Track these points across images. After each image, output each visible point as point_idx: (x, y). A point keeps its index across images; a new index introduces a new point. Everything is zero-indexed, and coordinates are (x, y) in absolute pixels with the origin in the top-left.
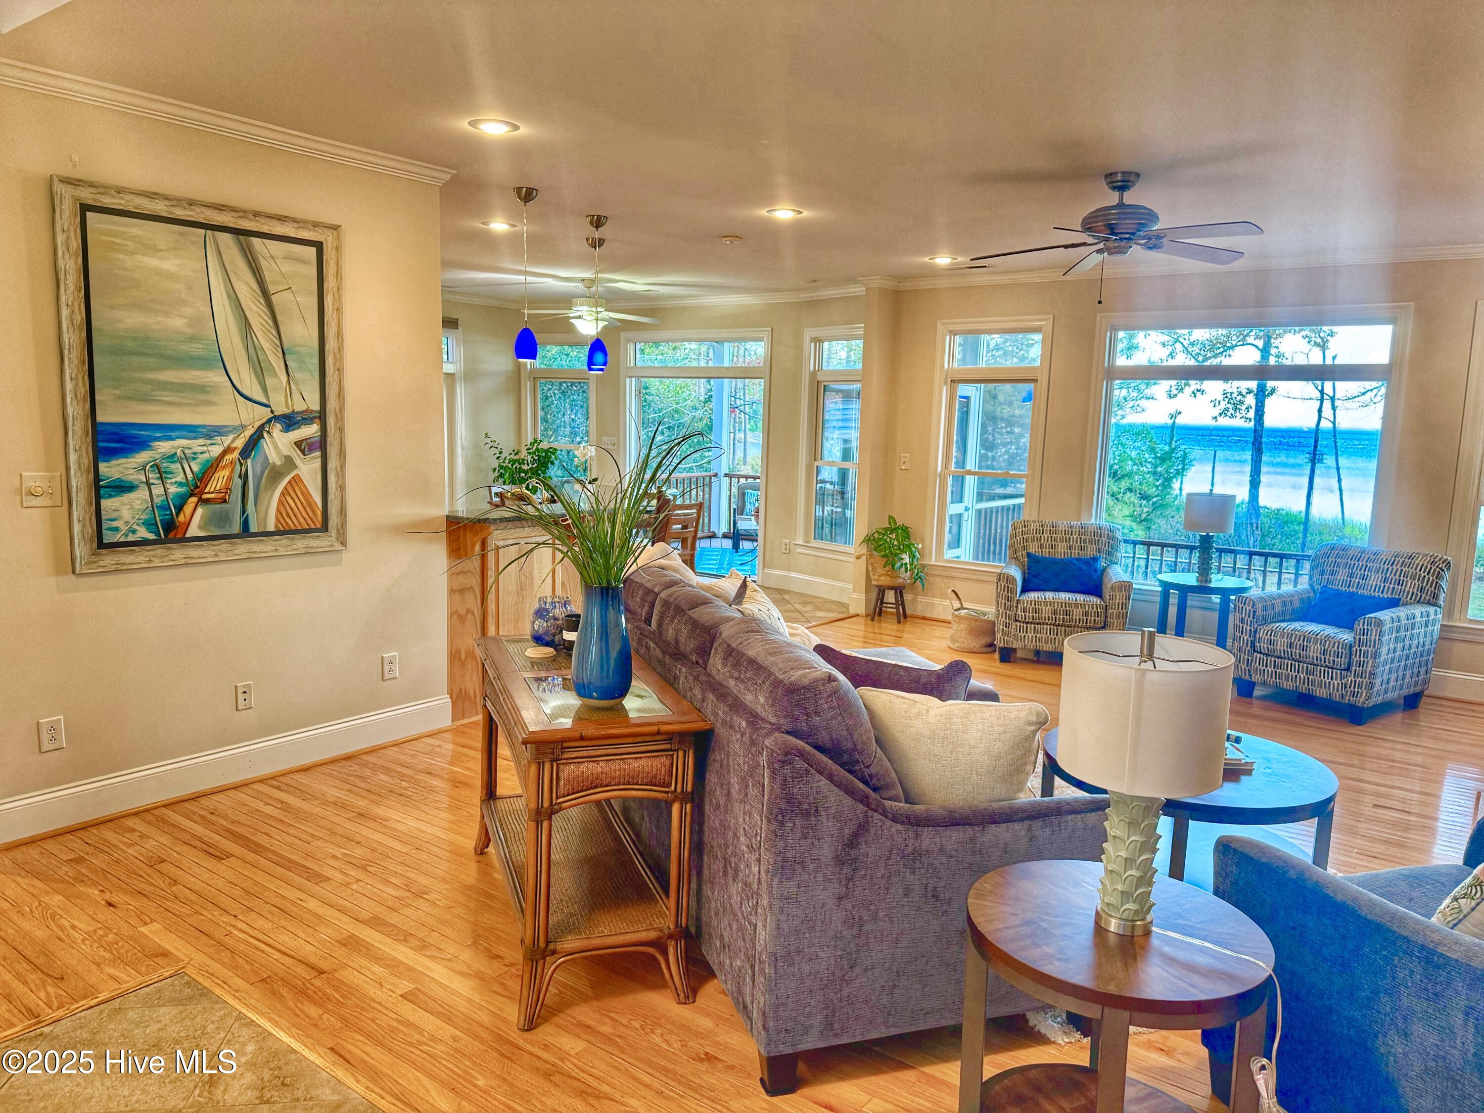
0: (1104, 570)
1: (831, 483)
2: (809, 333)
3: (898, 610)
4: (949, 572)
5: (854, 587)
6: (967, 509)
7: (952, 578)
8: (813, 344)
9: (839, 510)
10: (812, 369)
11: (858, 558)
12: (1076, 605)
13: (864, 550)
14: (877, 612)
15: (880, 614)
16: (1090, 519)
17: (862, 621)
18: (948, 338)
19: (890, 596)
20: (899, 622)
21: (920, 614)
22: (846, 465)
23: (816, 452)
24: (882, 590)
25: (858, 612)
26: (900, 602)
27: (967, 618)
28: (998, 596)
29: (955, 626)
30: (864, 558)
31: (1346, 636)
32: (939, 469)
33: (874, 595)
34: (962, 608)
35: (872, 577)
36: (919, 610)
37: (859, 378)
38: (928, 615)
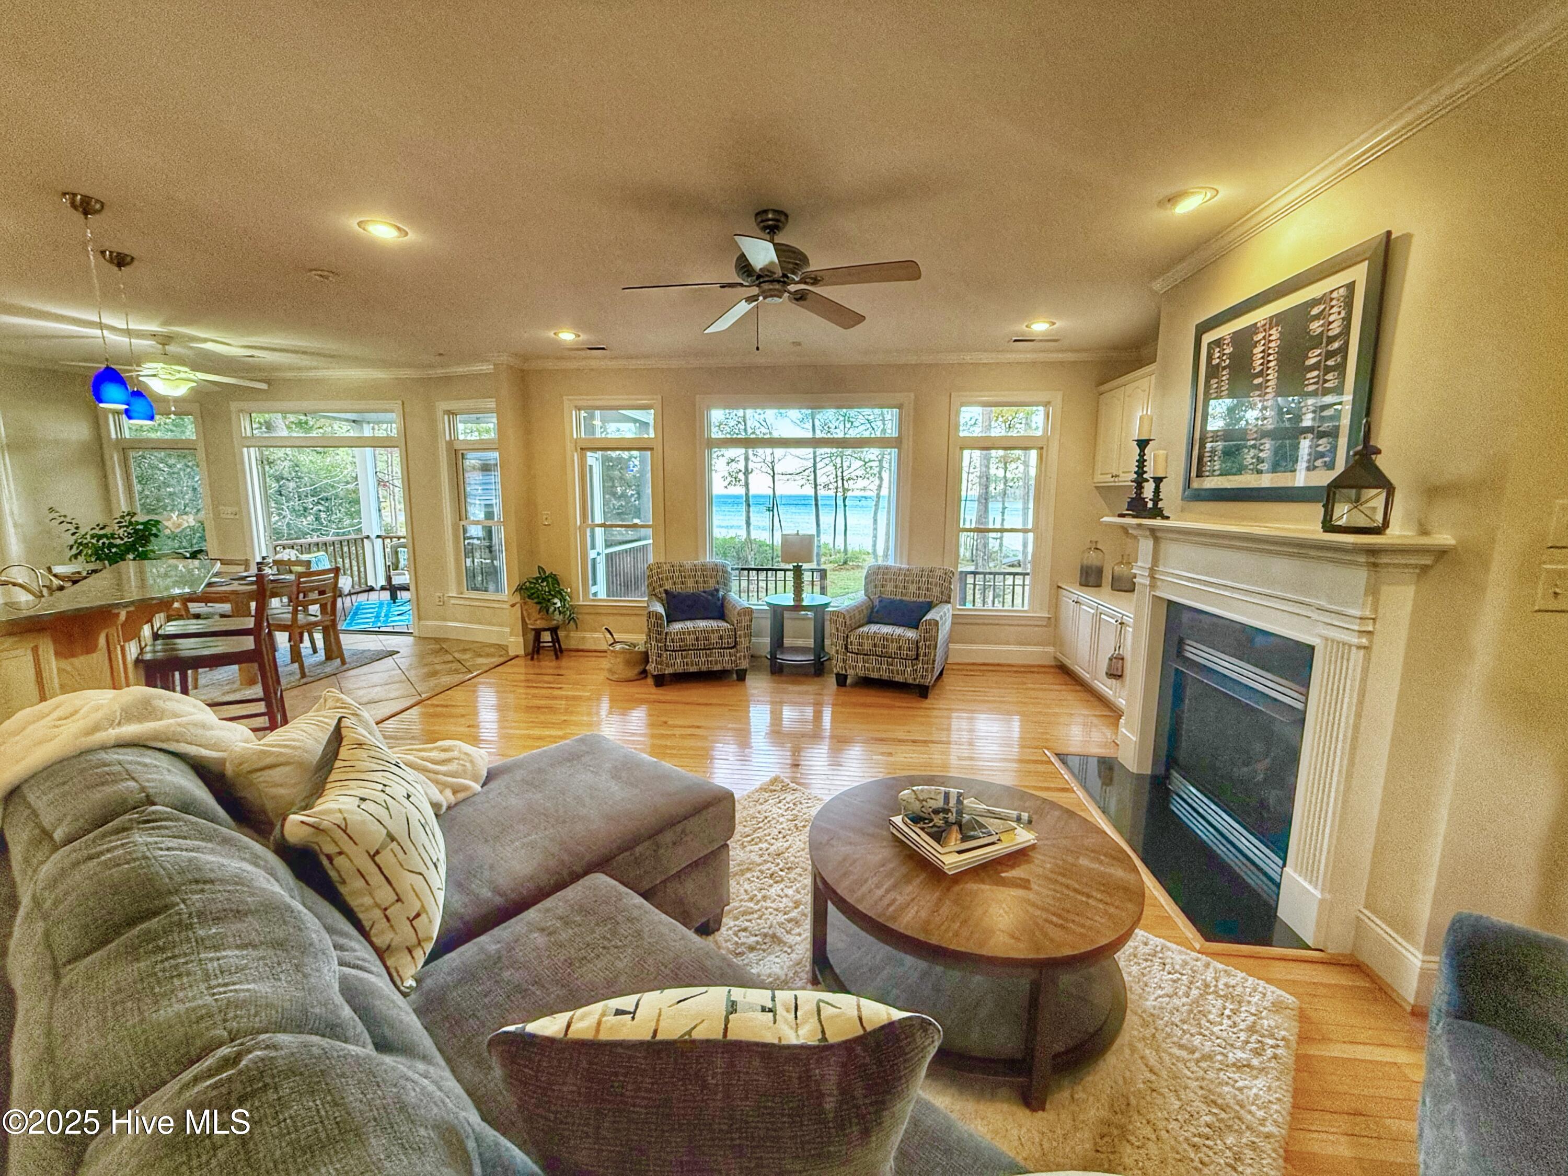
0: (724, 598)
1: (478, 539)
2: (442, 406)
3: (554, 645)
4: (596, 610)
5: (512, 630)
6: (599, 554)
7: (599, 614)
8: (446, 417)
9: (488, 561)
10: (448, 438)
11: (513, 606)
12: (712, 630)
13: (517, 598)
14: (535, 650)
15: (538, 653)
17: (522, 662)
18: (574, 412)
19: (546, 637)
20: (557, 658)
21: (574, 648)
22: (489, 523)
23: (461, 513)
24: (538, 633)
25: (517, 654)
26: (556, 640)
27: (623, 652)
28: (650, 631)
29: (611, 659)
30: (518, 605)
32: (578, 523)
33: (531, 636)
34: (615, 642)
35: (528, 622)
36: (573, 644)
37: (496, 446)
38: (581, 647)
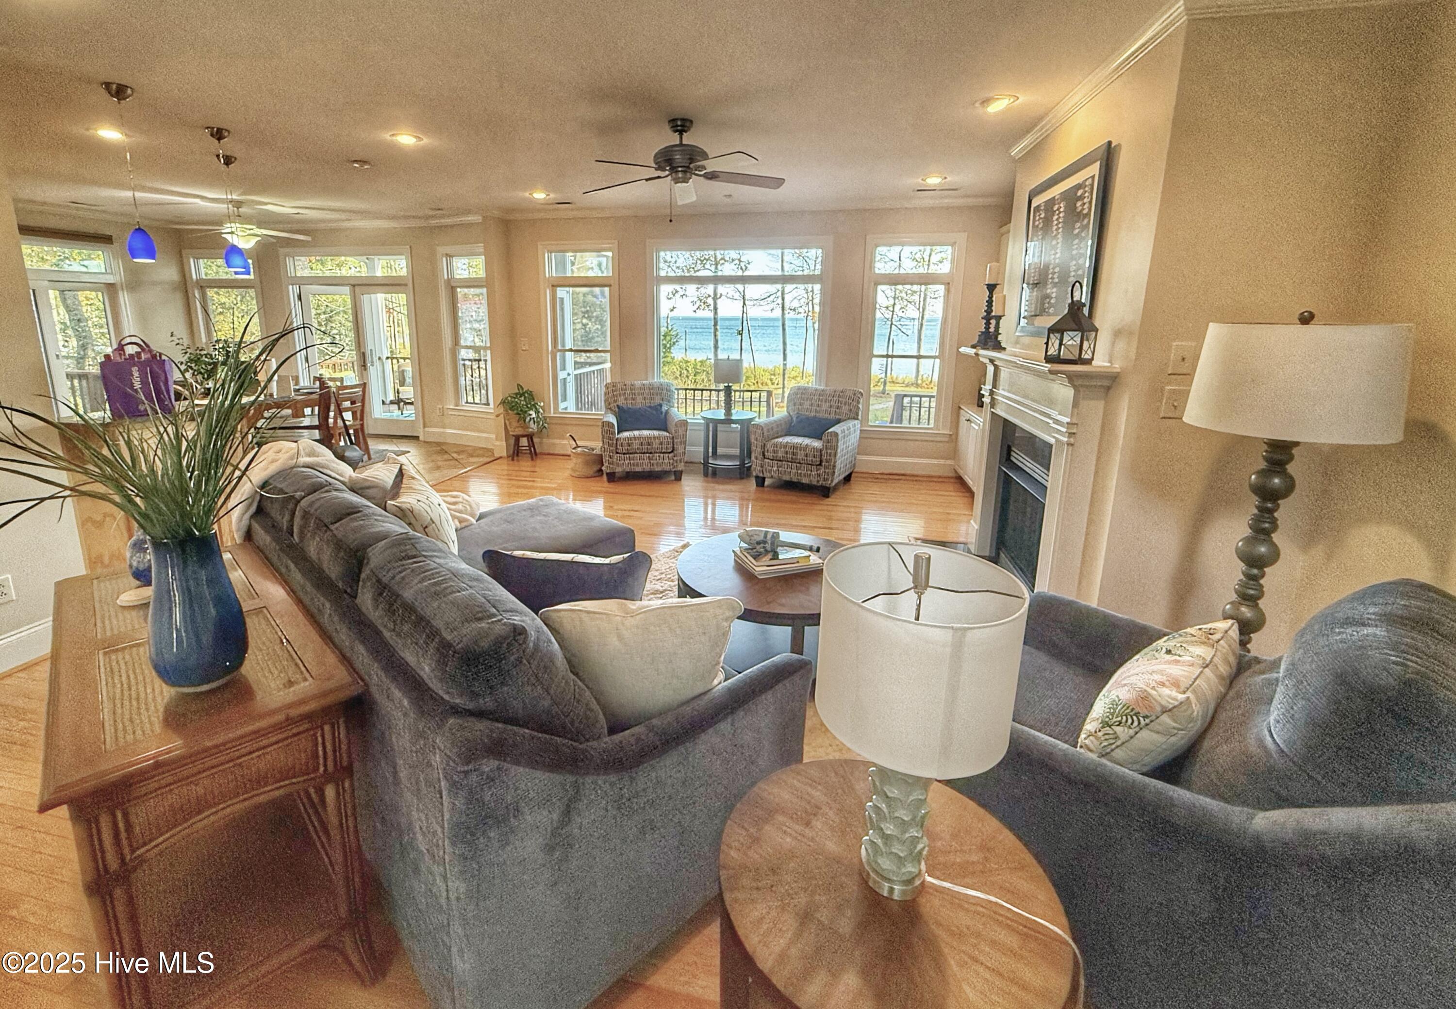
0: (667, 412)
1: (470, 360)
2: (441, 250)
3: (530, 449)
4: (564, 421)
5: (497, 437)
6: (569, 374)
7: (567, 425)
8: (444, 259)
10: (446, 277)
11: (497, 416)
12: (654, 438)
13: (501, 410)
14: (515, 453)
15: (518, 455)
16: (653, 378)
17: (505, 461)
18: (546, 255)
19: (524, 442)
20: (532, 459)
21: (547, 452)
23: (456, 338)
24: (517, 438)
25: (501, 455)
26: (532, 445)
27: (582, 454)
28: (603, 437)
29: (574, 460)
30: (502, 416)
31: (817, 444)
32: (550, 348)
33: (512, 441)
34: (578, 447)
35: (509, 429)
36: (546, 449)
37: (484, 284)
38: (551, 452)
